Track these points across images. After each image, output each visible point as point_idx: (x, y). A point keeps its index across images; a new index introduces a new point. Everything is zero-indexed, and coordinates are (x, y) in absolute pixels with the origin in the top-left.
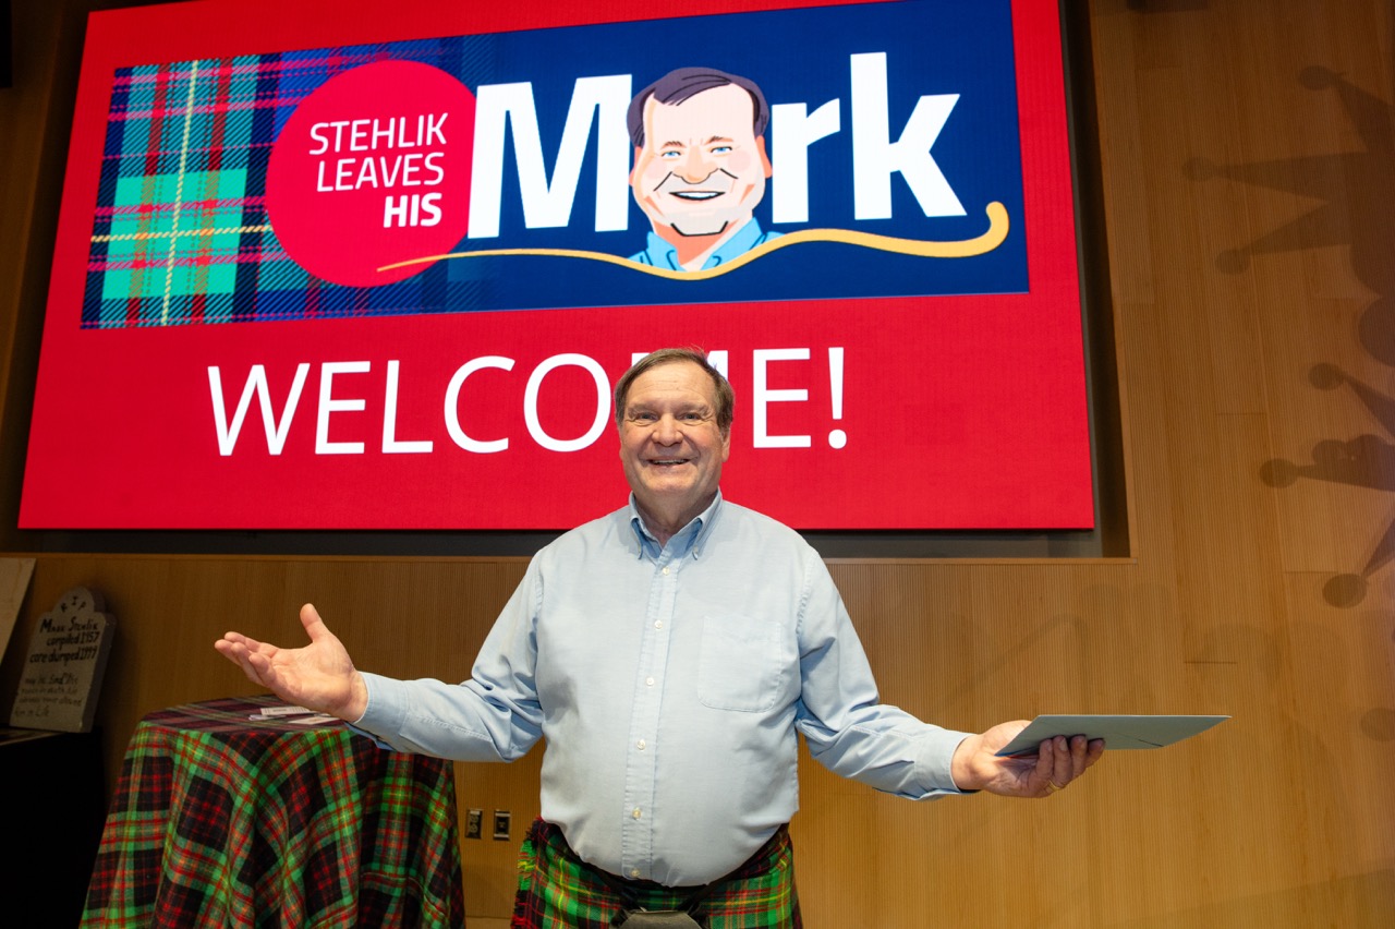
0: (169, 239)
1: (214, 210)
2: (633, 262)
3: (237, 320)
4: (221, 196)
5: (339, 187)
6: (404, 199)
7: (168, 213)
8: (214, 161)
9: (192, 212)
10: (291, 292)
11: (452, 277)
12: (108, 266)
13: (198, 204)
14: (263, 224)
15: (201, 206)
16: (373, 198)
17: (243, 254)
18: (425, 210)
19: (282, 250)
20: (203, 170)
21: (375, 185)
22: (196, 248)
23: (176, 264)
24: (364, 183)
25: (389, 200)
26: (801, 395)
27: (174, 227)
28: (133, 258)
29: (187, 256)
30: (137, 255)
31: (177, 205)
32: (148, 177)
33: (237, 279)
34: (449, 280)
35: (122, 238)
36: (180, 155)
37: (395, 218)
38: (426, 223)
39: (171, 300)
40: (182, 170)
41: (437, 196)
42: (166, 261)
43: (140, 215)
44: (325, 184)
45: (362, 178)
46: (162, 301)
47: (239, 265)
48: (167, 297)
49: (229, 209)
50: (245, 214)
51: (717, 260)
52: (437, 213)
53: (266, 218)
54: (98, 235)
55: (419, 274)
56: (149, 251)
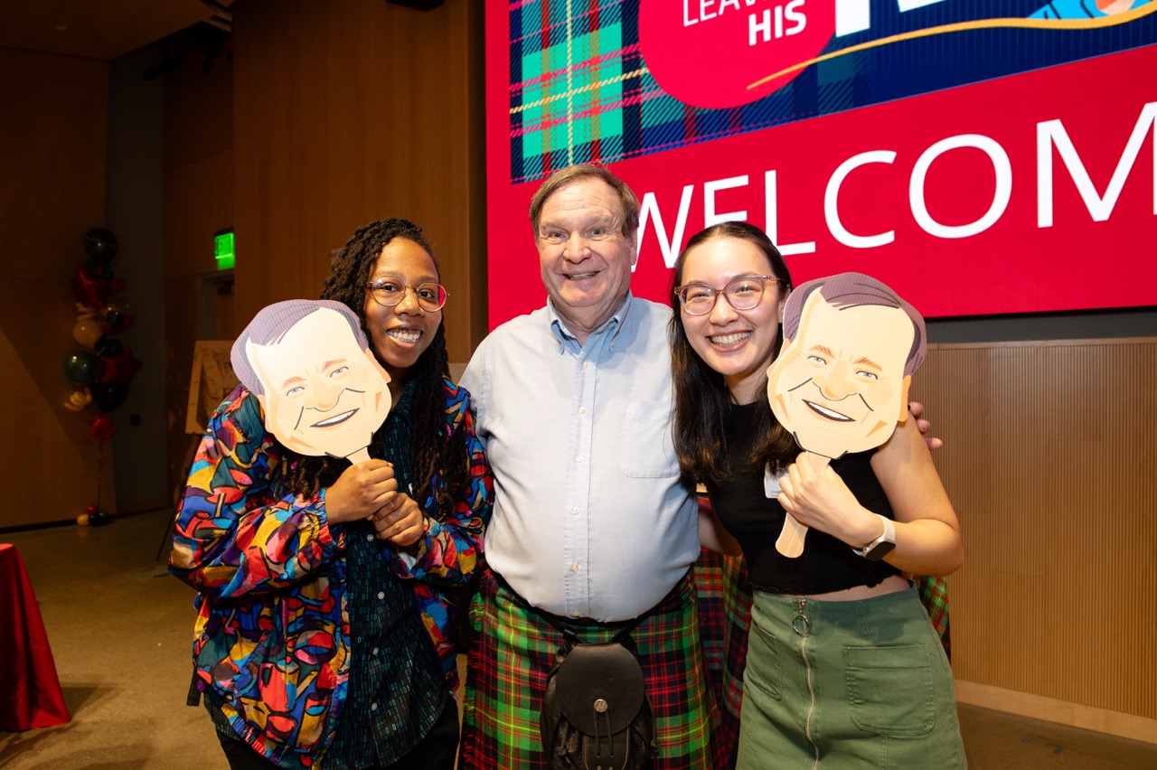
0: (566, 98)
1: (598, 65)
2: (1034, 21)
3: (627, 157)
4: (602, 52)
5: (704, 17)
7: (563, 77)
8: (592, 23)
9: (581, 71)
10: (670, 124)
11: (823, 79)
12: (524, 131)
13: (585, 63)
14: (639, 67)
15: (588, 64)
16: (736, 19)
17: (626, 99)
18: (792, 18)
19: (659, 88)
20: (586, 33)
21: (738, 7)
22: (588, 102)
23: (574, 119)
24: (727, 7)
25: (752, 18)
27: (569, 87)
28: (541, 121)
29: (581, 110)
30: (544, 117)
31: (569, 69)
32: (544, 50)
33: (624, 121)
34: (819, 85)
35: (531, 106)
36: (566, 25)
37: (760, 34)
38: (791, 32)
39: (574, 149)
40: (569, 37)
42: (567, 117)
43: (541, 84)
44: (690, 18)
46: (567, 152)
47: (624, 108)
48: (570, 148)
49: (611, 61)
50: (624, 63)
52: (801, 19)
53: (642, 62)
54: (514, 107)
55: (788, 84)
56: (552, 112)
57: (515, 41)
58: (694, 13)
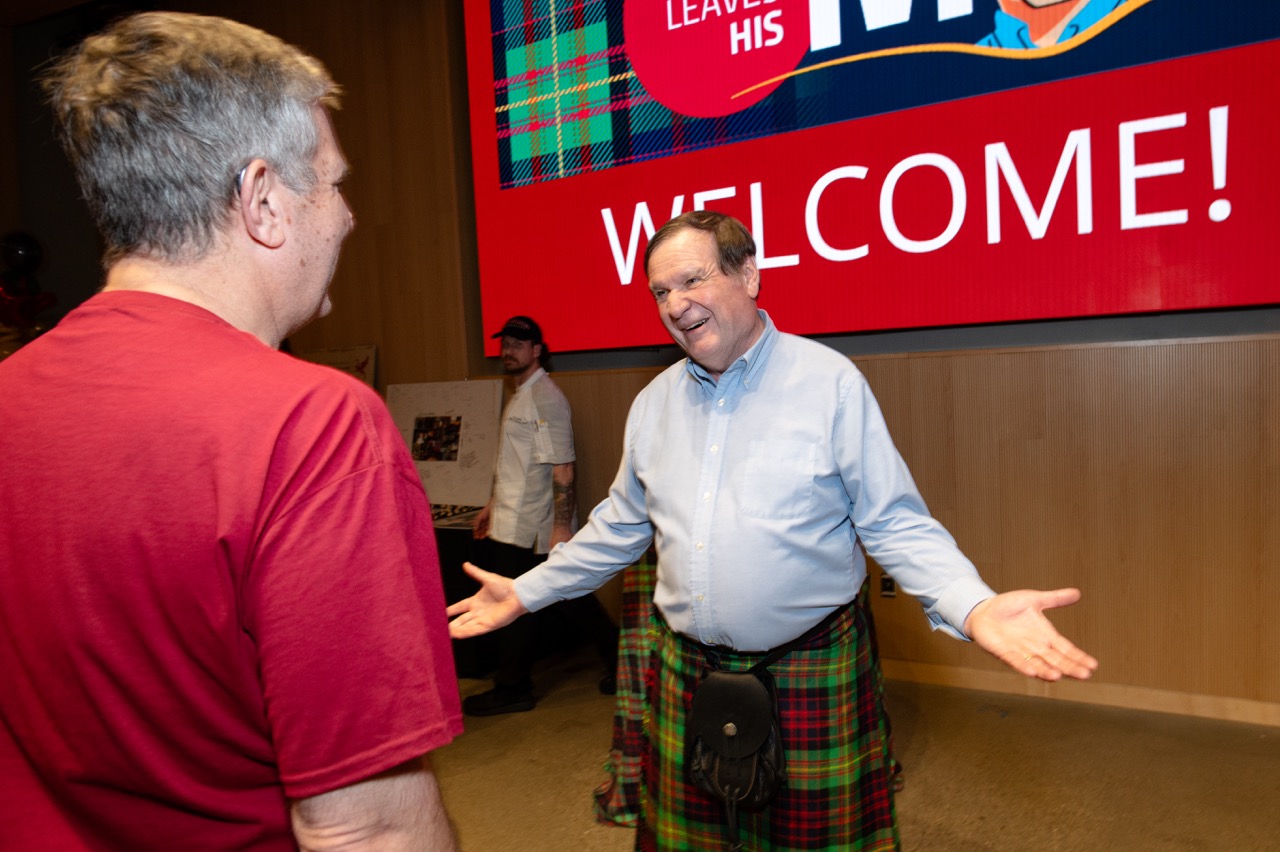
0: (553, 99)
1: (585, 66)
2: (980, 48)
3: (617, 164)
4: (588, 52)
5: (687, 22)
6: (747, 23)
7: (549, 76)
8: (575, 20)
9: (567, 71)
10: (659, 131)
11: (801, 93)
12: (511, 132)
13: (572, 62)
14: (627, 71)
15: (574, 64)
17: (615, 103)
18: (770, 29)
19: (646, 93)
20: (571, 30)
21: (719, 13)
22: (576, 104)
23: (562, 121)
24: (709, 13)
25: (734, 27)
26: (1176, 167)
27: (556, 87)
28: (528, 122)
29: (569, 112)
30: (532, 118)
31: (555, 67)
32: (528, 46)
33: (613, 127)
34: (798, 97)
35: (518, 105)
36: (550, 19)
37: (741, 43)
38: (770, 43)
39: (564, 154)
40: (554, 33)
41: (777, 13)
42: (555, 119)
43: (527, 82)
44: (674, 23)
45: (706, 9)
46: (557, 157)
47: (613, 112)
49: (597, 62)
50: (611, 64)
51: (1074, 30)
52: (779, 30)
53: (628, 65)
54: (500, 106)
55: (770, 95)
56: (540, 114)
57: (497, 33)
58: (678, 18)
